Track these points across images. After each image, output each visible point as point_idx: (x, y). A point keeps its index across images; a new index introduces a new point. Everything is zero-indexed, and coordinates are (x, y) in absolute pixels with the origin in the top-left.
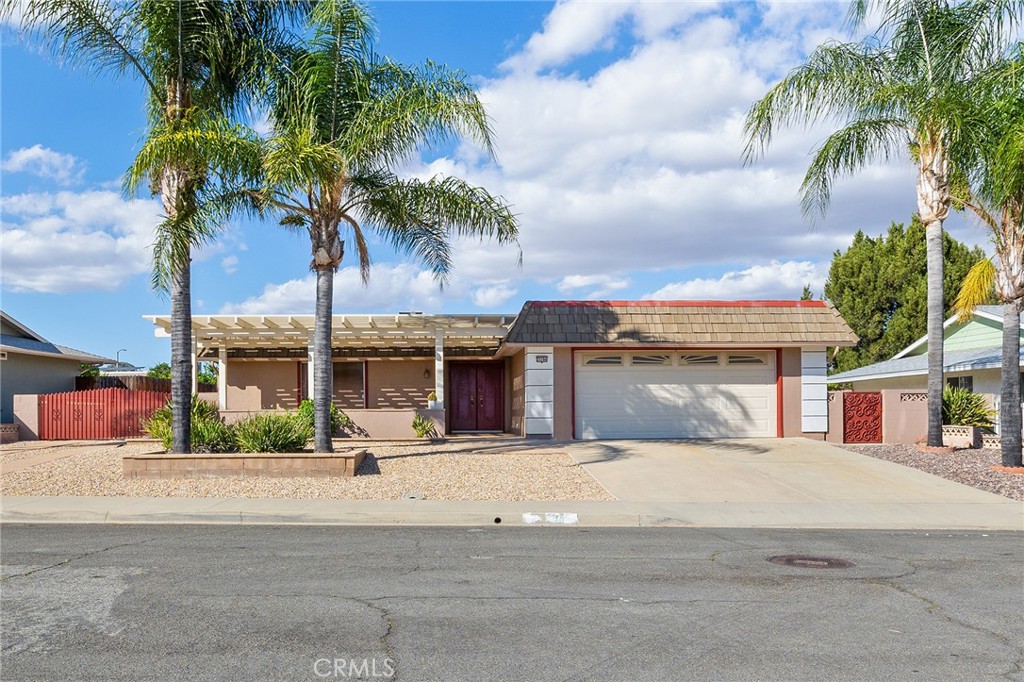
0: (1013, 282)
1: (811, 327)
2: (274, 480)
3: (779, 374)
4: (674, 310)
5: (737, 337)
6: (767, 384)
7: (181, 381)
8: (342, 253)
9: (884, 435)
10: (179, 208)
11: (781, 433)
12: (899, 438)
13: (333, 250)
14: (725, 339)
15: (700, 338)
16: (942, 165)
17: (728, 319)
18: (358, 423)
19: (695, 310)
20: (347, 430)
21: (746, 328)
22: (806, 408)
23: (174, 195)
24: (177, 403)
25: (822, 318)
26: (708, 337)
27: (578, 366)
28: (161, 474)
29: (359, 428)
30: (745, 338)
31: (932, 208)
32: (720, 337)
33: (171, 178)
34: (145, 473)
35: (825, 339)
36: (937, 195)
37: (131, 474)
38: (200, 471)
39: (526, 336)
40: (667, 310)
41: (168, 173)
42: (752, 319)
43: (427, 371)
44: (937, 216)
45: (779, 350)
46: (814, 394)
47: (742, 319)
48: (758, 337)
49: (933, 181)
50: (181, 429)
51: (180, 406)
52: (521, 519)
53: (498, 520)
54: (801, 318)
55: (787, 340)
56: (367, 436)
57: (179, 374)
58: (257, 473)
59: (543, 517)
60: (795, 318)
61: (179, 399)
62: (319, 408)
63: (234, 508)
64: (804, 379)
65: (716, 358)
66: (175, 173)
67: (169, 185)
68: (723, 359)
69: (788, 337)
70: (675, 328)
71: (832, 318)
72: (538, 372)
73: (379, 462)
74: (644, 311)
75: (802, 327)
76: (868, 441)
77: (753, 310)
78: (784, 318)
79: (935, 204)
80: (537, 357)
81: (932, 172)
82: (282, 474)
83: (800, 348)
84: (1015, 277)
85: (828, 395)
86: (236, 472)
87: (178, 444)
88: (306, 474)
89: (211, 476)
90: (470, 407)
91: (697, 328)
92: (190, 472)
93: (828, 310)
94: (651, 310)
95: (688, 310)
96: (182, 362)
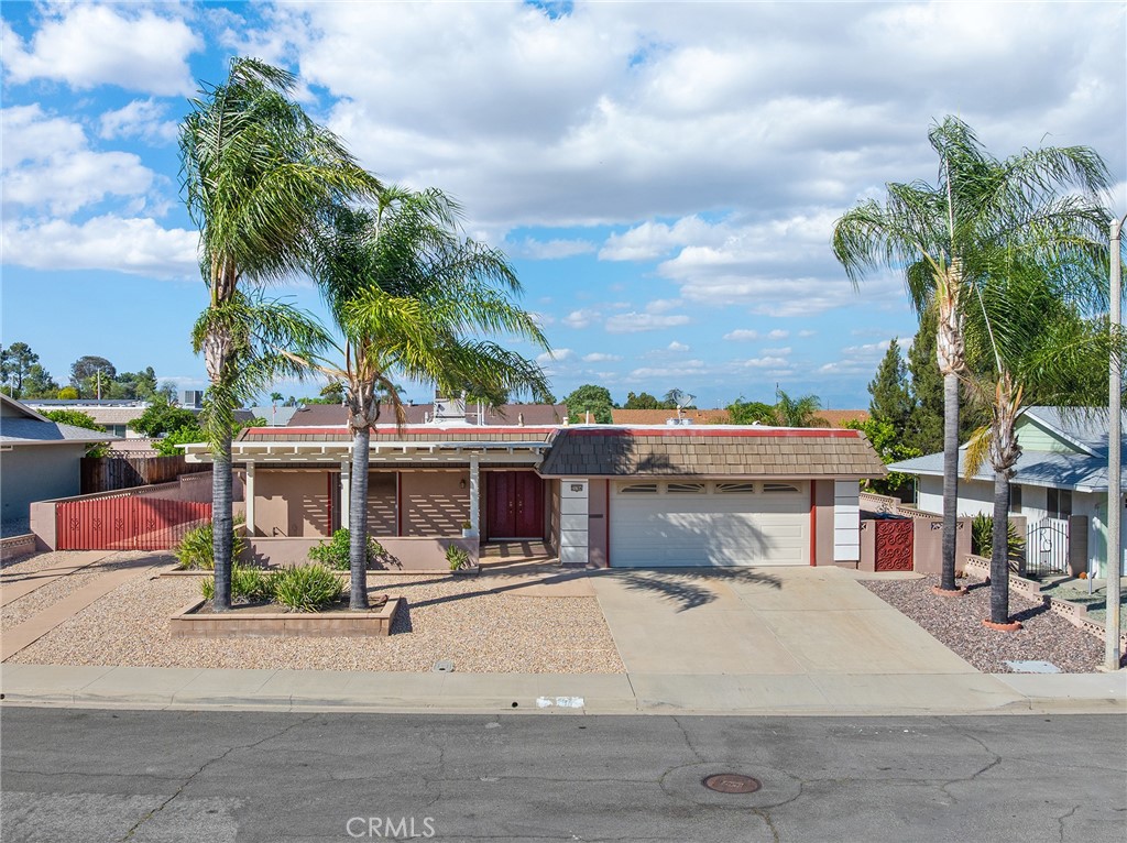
0: (1002, 454)
1: (844, 459)
2: (314, 642)
3: (813, 504)
4: (709, 440)
5: (770, 469)
6: (801, 512)
7: (224, 539)
8: (378, 414)
9: (914, 563)
10: (223, 375)
11: (814, 563)
12: (929, 566)
13: (370, 414)
14: (758, 471)
15: (734, 469)
16: (958, 320)
17: (762, 450)
18: (391, 551)
19: (730, 440)
20: (379, 559)
21: (779, 460)
22: (838, 537)
23: (219, 362)
24: (219, 559)
25: (854, 449)
26: (741, 469)
27: (614, 494)
28: (206, 634)
29: (391, 557)
30: (778, 470)
31: (948, 360)
32: (753, 469)
33: (215, 346)
34: (193, 633)
35: (856, 471)
36: (952, 349)
37: (179, 634)
38: (243, 631)
39: (561, 468)
40: (702, 439)
41: (213, 341)
42: (785, 449)
43: (464, 481)
44: (953, 368)
45: (813, 482)
46: (846, 524)
47: (776, 449)
48: (791, 470)
49: (950, 335)
50: (222, 584)
51: (222, 562)
52: (535, 704)
53: (515, 705)
54: (833, 449)
55: (819, 472)
56: (399, 564)
57: (221, 532)
58: (297, 633)
59: (554, 701)
60: (829, 449)
61: (221, 556)
62: (355, 564)
63: (283, 691)
64: (837, 508)
65: (751, 486)
66: (219, 341)
67: (213, 352)
68: (758, 488)
69: (820, 469)
70: (709, 459)
71: (866, 450)
72: (573, 501)
73: (412, 611)
74: (679, 440)
75: (835, 459)
76: (899, 569)
77: (787, 440)
78: (818, 449)
79: (951, 357)
80: (572, 486)
81: (949, 327)
82: (320, 634)
83: (833, 481)
84: (1004, 449)
85: (861, 524)
86: (278, 632)
87: (220, 598)
88: (344, 634)
89: (254, 636)
90: (508, 513)
91: (730, 459)
92: (234, 632)
93: (861, 441)
94: (686, 440)
95: (723, 440)
96: (224, 520)
